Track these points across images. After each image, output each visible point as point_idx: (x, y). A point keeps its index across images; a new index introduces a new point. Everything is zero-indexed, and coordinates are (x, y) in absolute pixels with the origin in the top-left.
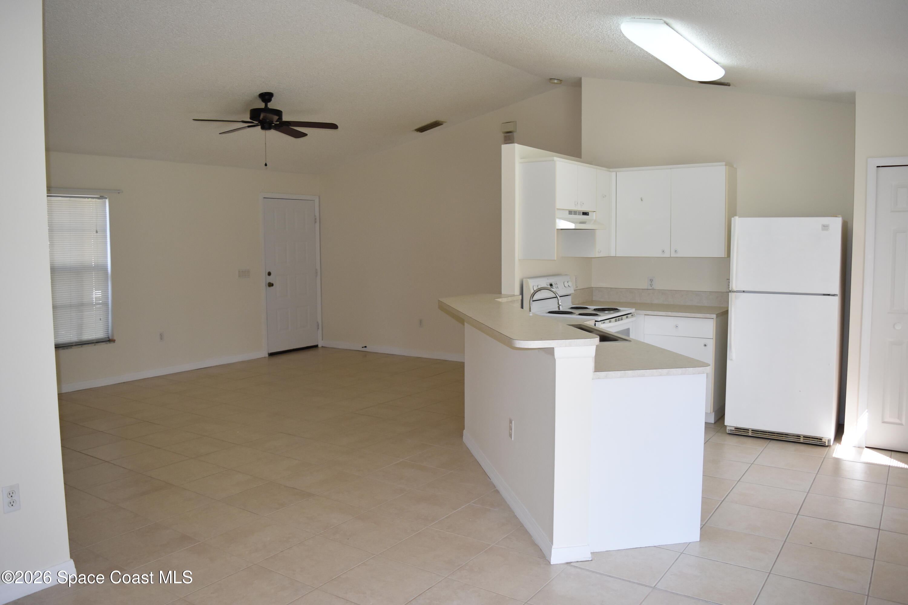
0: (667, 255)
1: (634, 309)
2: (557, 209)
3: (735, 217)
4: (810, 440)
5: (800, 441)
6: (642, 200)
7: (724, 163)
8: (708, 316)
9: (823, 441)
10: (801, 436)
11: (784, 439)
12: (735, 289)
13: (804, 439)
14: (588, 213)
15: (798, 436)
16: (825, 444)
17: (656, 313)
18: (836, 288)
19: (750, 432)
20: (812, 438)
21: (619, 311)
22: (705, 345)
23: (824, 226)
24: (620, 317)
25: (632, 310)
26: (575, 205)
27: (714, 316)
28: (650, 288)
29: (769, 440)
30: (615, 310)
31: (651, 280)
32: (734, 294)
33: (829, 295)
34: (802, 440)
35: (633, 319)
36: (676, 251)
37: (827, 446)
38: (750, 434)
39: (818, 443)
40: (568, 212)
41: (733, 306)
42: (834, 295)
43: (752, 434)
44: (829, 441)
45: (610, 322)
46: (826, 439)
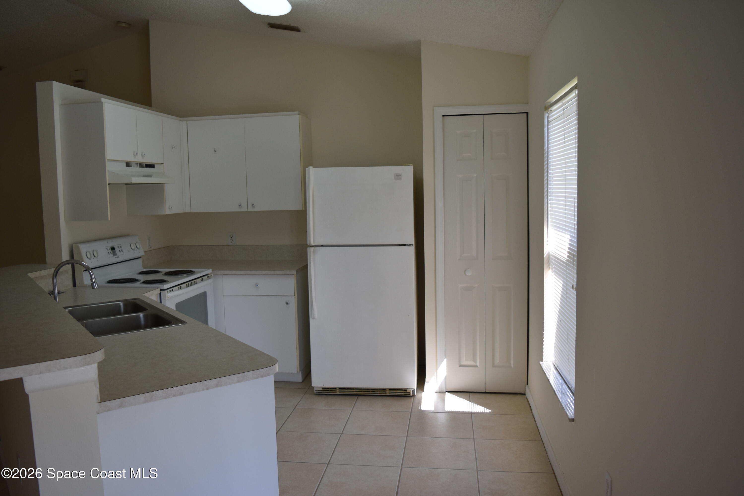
0: (244, 209)
1: (211, 270)
2: (108, 160)
3: (309, 167)
4: (395, 392)
5: (386, 394)
6: (215, 152)
7: (297, 112)
8: (288, 272)
9: (407, 392)
10: (387, 389)
11: (371, 393)
12: (313, 244)
13: (389, 392)
14: (154, 165)
15: (384, 390)
16: (410, 395)
17: (234, 272)
18: (411, 239)
19: (338, 390)
20: (397, 390)
21: (193, 273)
22: (287, 303)
23: (397, 175)
24: (193, 281)
25: (209, 271)
26: (134, 155)
27: (294, 272)
28: (231, 244)
29: (357, 397)
30: (190, 272)
31: (232, 236)
32: (312, 249)
33: (404, 245)
34: (388, 393)
35: (210, 281)
36: (253, 205)
37: (412, 396)
38: (338, 392)
39: (403, 394)
40: (125, 164)
41: (312, 262)
42: (410, 245)
43: (339, 393)
44: (413, 391)
45: (180, 288)
46: (410, 390)
